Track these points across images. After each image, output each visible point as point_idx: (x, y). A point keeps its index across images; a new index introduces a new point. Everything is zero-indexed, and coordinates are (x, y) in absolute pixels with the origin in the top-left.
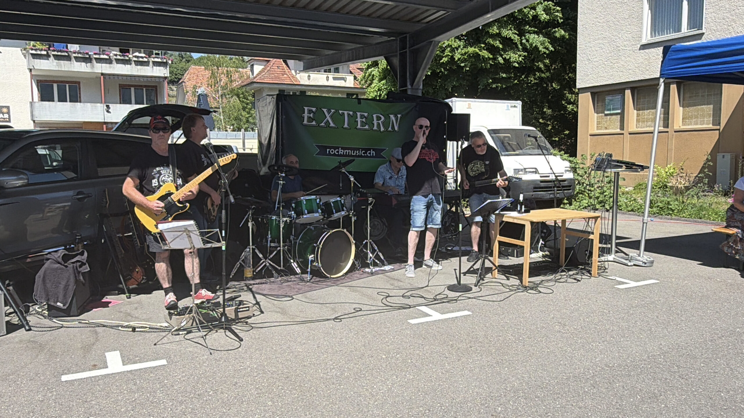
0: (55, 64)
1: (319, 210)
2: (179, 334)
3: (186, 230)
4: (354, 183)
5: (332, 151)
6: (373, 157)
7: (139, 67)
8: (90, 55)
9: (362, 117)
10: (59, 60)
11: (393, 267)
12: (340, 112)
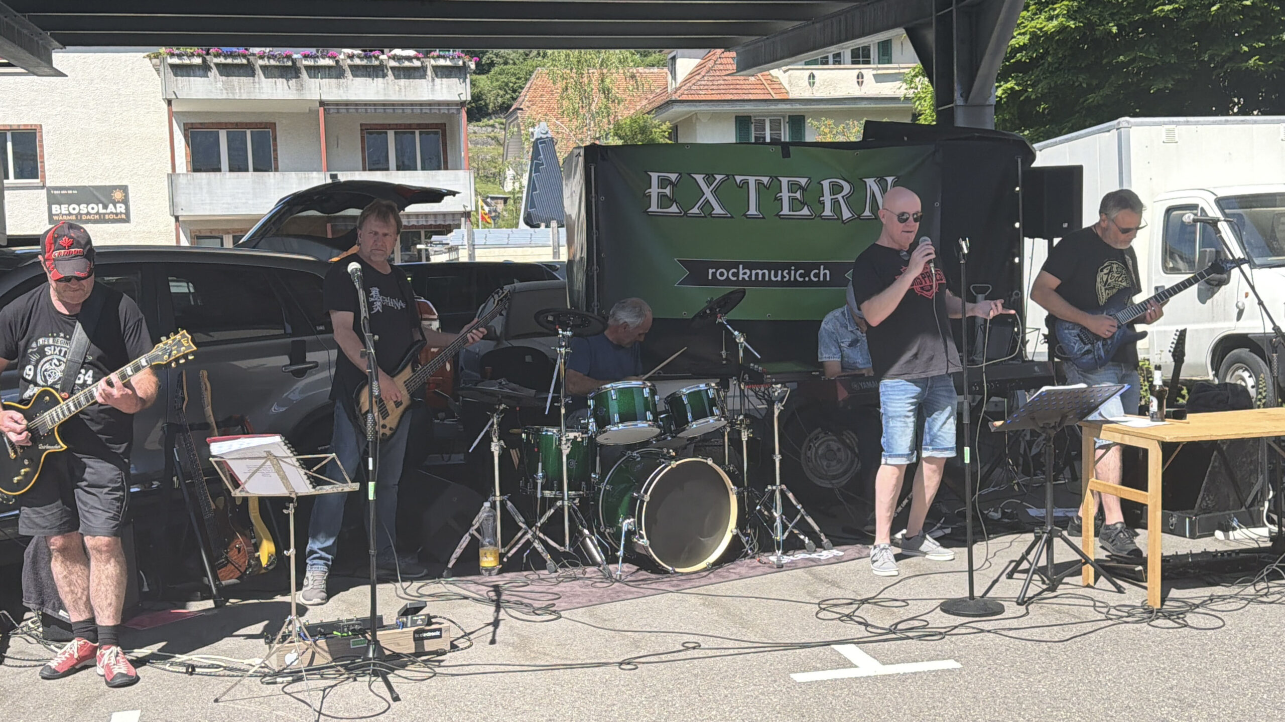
0: (220, 85)
1: (648, 413)
2: (275, 683)
3: (269, 456)
4: (745, 349)
5: (722, 274)
6: (824, 284)
7: (403, 82)
8: (294, 61)
9: (793, 187)
10: (228, 75)
11: (841, 554)
12: (738, 179)
